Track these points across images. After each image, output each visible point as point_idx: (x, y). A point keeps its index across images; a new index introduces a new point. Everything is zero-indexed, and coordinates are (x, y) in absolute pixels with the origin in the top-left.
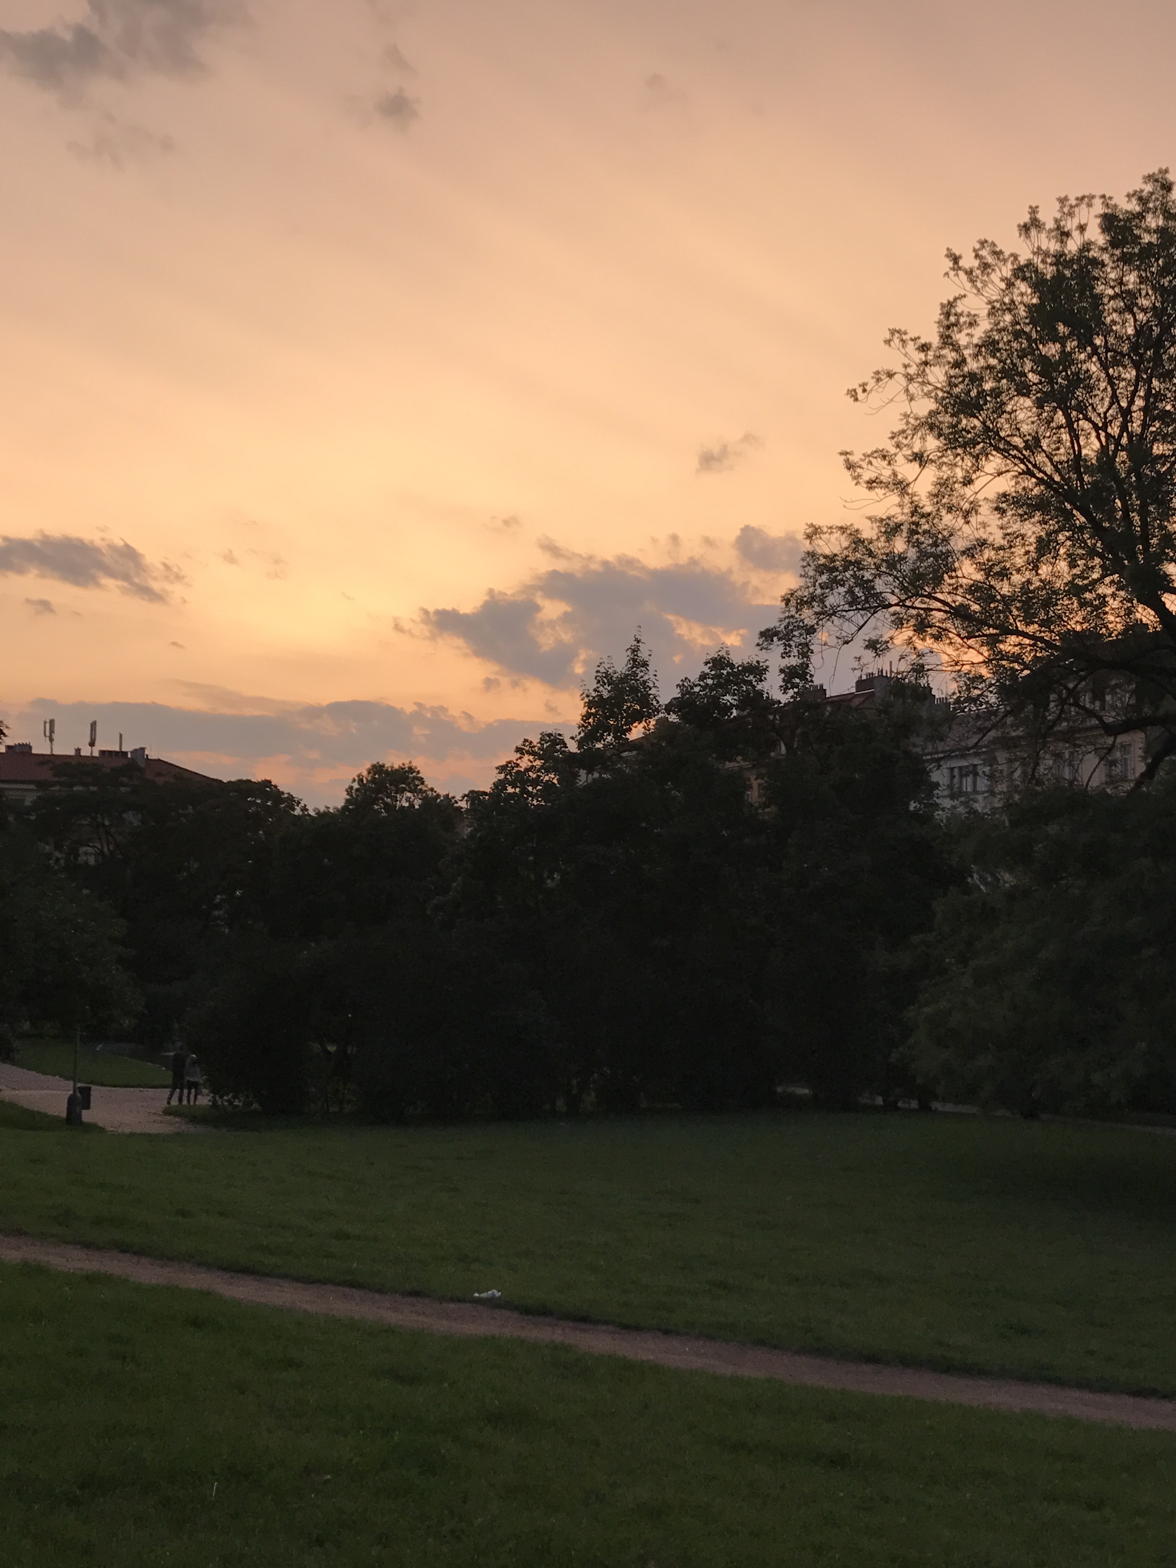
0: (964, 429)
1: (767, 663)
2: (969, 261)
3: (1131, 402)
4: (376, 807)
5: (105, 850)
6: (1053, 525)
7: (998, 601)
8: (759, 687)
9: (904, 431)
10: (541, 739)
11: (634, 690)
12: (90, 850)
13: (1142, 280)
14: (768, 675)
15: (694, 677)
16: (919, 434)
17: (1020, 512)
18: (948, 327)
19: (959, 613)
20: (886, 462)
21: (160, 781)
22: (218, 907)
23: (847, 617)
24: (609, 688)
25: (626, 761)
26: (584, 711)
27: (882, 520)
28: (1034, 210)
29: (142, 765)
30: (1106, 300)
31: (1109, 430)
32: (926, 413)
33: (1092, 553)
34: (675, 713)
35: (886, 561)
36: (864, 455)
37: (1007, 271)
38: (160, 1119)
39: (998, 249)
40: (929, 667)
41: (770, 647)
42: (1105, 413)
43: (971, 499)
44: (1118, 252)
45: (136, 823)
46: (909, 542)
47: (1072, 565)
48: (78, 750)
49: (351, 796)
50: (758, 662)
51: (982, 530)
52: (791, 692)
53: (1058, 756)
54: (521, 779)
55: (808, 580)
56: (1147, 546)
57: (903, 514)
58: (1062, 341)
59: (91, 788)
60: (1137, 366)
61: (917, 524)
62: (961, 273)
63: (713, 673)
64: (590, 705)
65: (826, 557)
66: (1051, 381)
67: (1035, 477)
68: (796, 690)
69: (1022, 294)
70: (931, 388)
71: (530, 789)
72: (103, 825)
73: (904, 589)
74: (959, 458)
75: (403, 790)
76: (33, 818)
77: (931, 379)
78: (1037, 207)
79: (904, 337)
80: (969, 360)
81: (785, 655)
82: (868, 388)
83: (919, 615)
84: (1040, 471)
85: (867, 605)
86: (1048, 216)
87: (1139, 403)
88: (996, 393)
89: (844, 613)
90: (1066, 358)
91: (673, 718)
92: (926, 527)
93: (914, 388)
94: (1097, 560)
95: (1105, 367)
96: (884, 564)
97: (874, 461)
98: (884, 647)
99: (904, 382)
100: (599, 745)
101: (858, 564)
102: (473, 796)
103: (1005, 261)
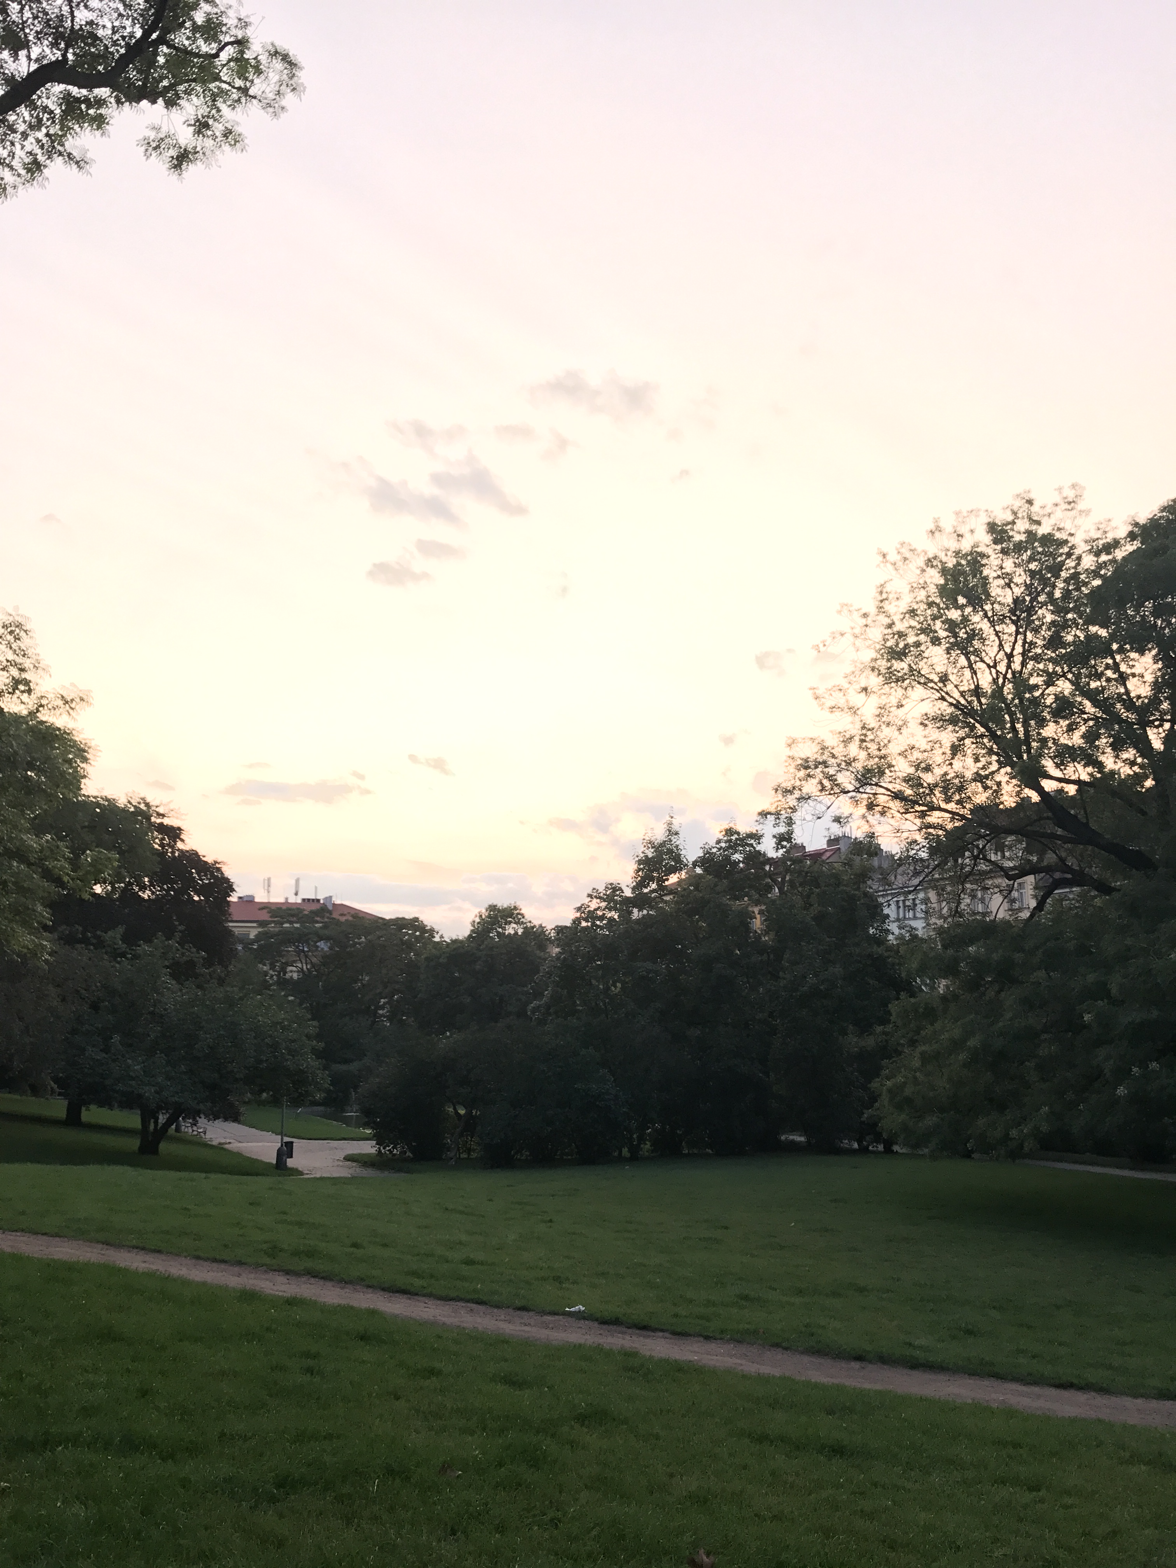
0: (896, 670)
1: (763, 832)
2: (893, 557)
3: (1013, 649)
4: (491, 935)
5: (305, 967)
6: (962, 733)
7: (926, 788)
8: (757, 849)
9: (853, 673)
10: (606, 888)
11: (670, 851)
12: (294, 969)
13: (1017, 565)
14: (763, 840)
15: (712, 843)
16: (864, 674)
17: (938, 725)
18: (882, 601)
19: (897, 796)
20: (842, 694)
21: (343, 919)
22: (382, 1008)
23: (819, 800)
24: (652, 850)
25: (666, 902)
26: (635, 867)
27: (840, 733)
28: (936, 521)
29: (330, 908)
30: (991, 580)
31: (998, 668)
32: (869, 660)
33: (990, 752)
34: (699, 866)
35: (845, 761)
36: (826, 689)
37: (921, 562)
38: (341, 1163)
39: (913, 548)
40: (879, 834)
41: (765, 822)
42: (995, 657)
43: (903, 718)
44: (999, 547)
45: (326, 949)
46: (860, 747)
47: (977, 760)
48: (287, 899)
49: (474, 926)
50: (757, 831)
51: (911, 738)
52: (781, 852)
53: (973, 897)
54: (591, 916)
55: (790, 775)
56: (1029, 748)
57: (855, 728)
58: (962, 608)
59: (296, 925)
60: (1014, 622)
61: (865, 735)
62: (888, 565)
63: (725, 838)
64: (640, 862)
65: (802, 759)
66: (955, 636)
67: (947, 701)
68: (784, 850)
69: (931, 577)
70: (870, 642)
71: (598, 923)
72: (303, 951)
73: (857, 779)
74: (893, 689)
75: (510, 922)
76: (255, 947)
77: (871, 636)
78: (939, 518)
79: (851, 609)
80: (897, 623)
81: (776, 825)
82: (827, 644)
83: (870, 798)
84: (952, 697)
85: (832, 792)
86: (948, 525)
87: (1019, 649)
88: (918, 644)
89: (816, 798)
90: (965, 620)
91: (699, 870)
92: (872, 737)
93: (858, 642)
94: (995, 758)
95: (992, 623)
96: (844, 764)
97: (833, 693)
98: (846, 821)
99: (852, 639)
100: (646, 891)
101: (825, 764)
102: (560, 930)
103: (918, 555)
